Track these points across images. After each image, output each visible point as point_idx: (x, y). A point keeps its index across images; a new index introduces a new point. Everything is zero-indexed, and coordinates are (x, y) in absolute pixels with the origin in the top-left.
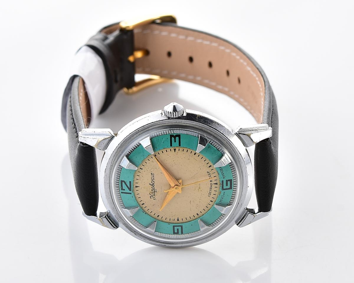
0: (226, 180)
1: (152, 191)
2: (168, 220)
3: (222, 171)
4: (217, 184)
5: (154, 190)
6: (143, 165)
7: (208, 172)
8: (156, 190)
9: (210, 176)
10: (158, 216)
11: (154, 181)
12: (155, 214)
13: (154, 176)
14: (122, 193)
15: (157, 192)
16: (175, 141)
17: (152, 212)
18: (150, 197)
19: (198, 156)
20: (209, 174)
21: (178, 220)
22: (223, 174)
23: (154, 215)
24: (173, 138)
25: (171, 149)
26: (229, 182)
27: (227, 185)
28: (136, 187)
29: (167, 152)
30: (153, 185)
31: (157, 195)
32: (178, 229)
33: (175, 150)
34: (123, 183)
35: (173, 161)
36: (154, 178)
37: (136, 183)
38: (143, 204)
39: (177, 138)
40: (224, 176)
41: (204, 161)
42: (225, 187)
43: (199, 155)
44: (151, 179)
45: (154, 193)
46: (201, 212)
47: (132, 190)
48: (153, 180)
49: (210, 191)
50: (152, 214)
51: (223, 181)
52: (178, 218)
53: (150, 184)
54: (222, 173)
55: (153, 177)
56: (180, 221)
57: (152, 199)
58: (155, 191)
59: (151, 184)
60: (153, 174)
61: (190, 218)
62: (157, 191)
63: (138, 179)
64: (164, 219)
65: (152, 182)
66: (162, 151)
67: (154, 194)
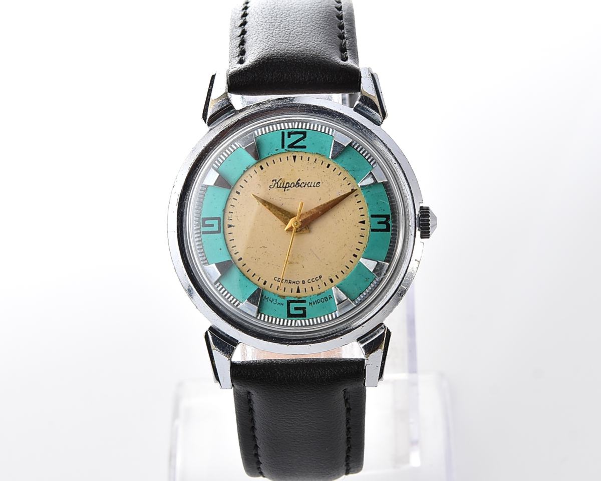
0: (305, 308)
1: (287, 183)
2: (230, 209)
3: (323, 300)
4: (298, 291)
5: (287, 186)
6: (335, 168)
7: (320, 277)
8: (288, 190)
9: (313, 280)
10: (239, 193)
11: (304, 186)
12: (243, 187)
13: (314, 186)
14: (283, 133)
15: (284, 191)
16: (379, 223)
17: (247, 182)
18: (276, 180)
19: (350, 261)
20: (317, 279)
21: (230, 226)
22: (317, 302)
23: (240, 186)
24: (384, 219)
25: (364, 215)
26: (301, 312)
27: (296, 309)
28: (295, 157)
29: (360, 209)
30: (297, 186)
31: (278, 190)
32: (212, 225)
33: (363, 222)
34: (302, 135)
35: (343, 220)
36: (310, 186)
37: (302, 157)
38: (261, 167)
39: (384, 227)
40: (314, 304)
41: (342, 271)
42: (293, 305)
43: (353, 263)
44: (309, 183)
45: (283, 187)
46: (245, 264)
47: (290, 149)
48: (307, 185)
49: (284, 281)
50: (242, 183)
51: (304, 301)
52: (234, 226)
53: (299, 180)
54: (319, 301)
55: (312, 185)
56: (228, 230)
57: (270, 183)
58: (286, 189)
59: (300, 182)
60: (318, 185)
61: (233, 247)
62: (286, 191)
63: (308, 160)
64: (232, 202)
65: (304, 183)
66: (360, 201)
67: (280, 187)
